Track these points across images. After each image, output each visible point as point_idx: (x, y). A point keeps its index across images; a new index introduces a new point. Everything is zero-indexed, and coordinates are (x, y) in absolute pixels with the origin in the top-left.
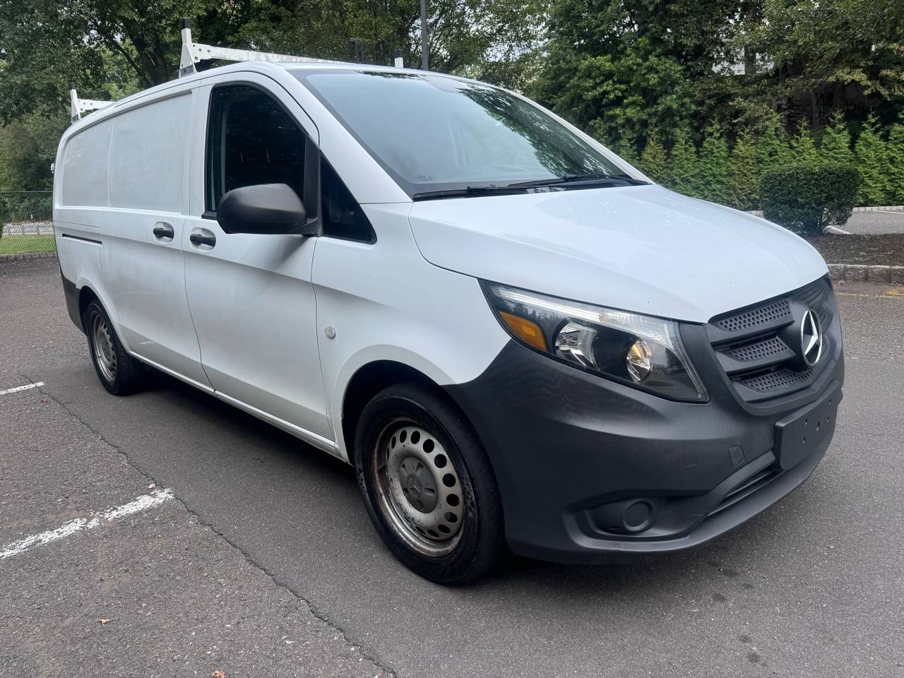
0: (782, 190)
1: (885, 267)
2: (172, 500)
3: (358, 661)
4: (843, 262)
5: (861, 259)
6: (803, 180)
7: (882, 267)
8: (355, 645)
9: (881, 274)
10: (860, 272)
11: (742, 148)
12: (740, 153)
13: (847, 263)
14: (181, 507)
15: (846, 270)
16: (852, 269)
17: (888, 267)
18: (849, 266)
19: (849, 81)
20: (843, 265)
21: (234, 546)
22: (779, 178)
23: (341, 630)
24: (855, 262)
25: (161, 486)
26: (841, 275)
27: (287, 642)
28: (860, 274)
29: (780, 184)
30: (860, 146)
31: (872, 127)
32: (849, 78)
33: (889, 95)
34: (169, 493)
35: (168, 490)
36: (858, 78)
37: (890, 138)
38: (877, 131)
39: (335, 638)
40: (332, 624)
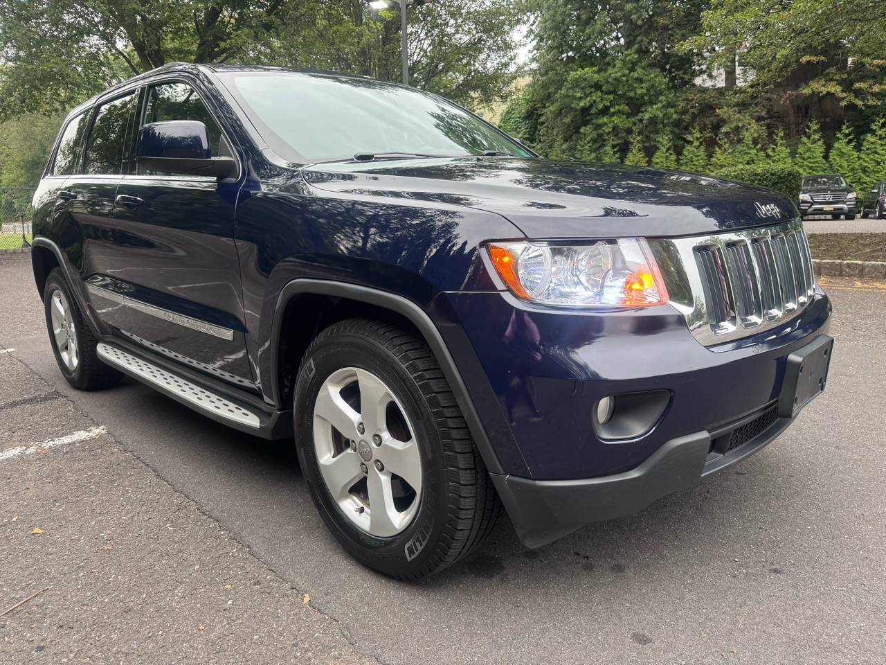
2: (104, 434)
3: (224, 541)
8: (225, 530)
11: (720, 157)
12: (718, 162)
19: (824, 92)
21: (147, 465)
30: (834, 156)
31: (846, 138)
32: (824, 90)
33: (863, 105)
34: (103, 429)
35: (103, 427)
36: (833, 91)
37: (862, 148)
38: (850, 142)
39: (211, 526)
40: (210, 517)
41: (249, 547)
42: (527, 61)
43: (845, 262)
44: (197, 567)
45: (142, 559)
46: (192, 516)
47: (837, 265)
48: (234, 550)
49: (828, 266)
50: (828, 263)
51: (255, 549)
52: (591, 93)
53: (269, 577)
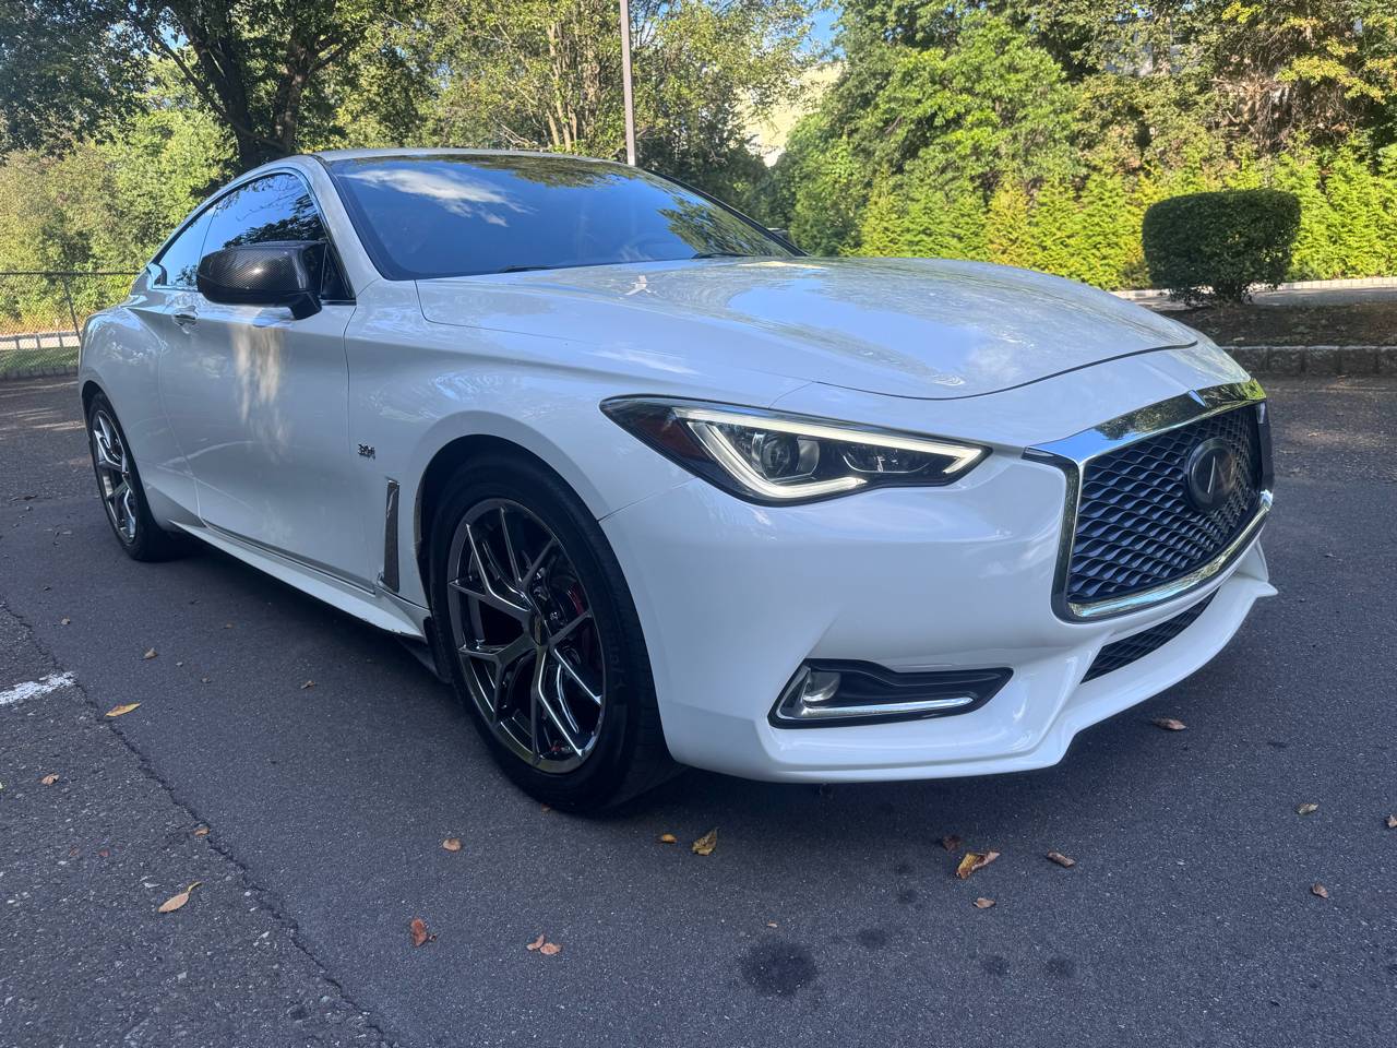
0: (1177, 233)
1: (1332, 347)
2: (70, 688)
3: (249, 912)
4: (1267, 344)
5: (1298, 337)
6: (1209, 216)
7: (1327, 347)
8: (254, 888)
9: (1325, 358)
10: (1293, 357)
11: (1148, 191)
12: (1144, 198)
13: (1273, 344)
14: (78, 697)
15: (1271, 354)
16: (1279, 352)
17: (1336, 348)
18: (1275, 348)
19: (1318, 78)
20: (1265, 348)
21: (133, 749)
22: (1171, 216)
23: (243, 867)
24: (1286, 343)
25: (60, 670)
26: (1263, 363)
27: (146, 885)
28: (1294, 361)
29: (1173, 224)
30: (1337, 183)
31: (1355, 153)
32: (1318, 75)
33: (1382, 97)
34: (69, 678)
35: (69, 674)
36: (1332, 75)
37: (1381, 169)
38: (1361, 159)
39: (228, 878)
40: (231, 858)
41: (296, 927)
42: (828, 46)
43: (1384, 349)
44: (182, 976)
45: (77, 957)
46: (196, 857)
47: (1370, 354)
48: (265, 935)
49: (1353, 356)
50: (1354, 351)
51: (305, 930)
52: (935, 92)
53: (325, 998)
